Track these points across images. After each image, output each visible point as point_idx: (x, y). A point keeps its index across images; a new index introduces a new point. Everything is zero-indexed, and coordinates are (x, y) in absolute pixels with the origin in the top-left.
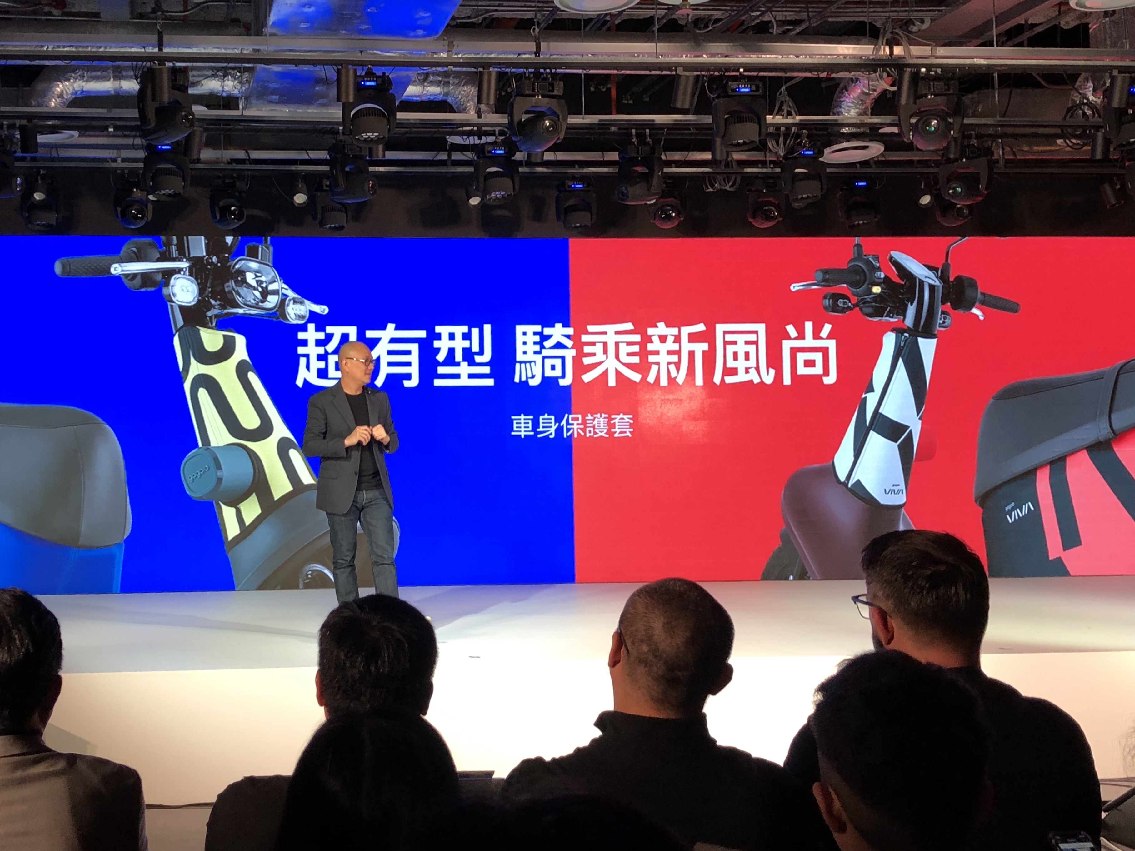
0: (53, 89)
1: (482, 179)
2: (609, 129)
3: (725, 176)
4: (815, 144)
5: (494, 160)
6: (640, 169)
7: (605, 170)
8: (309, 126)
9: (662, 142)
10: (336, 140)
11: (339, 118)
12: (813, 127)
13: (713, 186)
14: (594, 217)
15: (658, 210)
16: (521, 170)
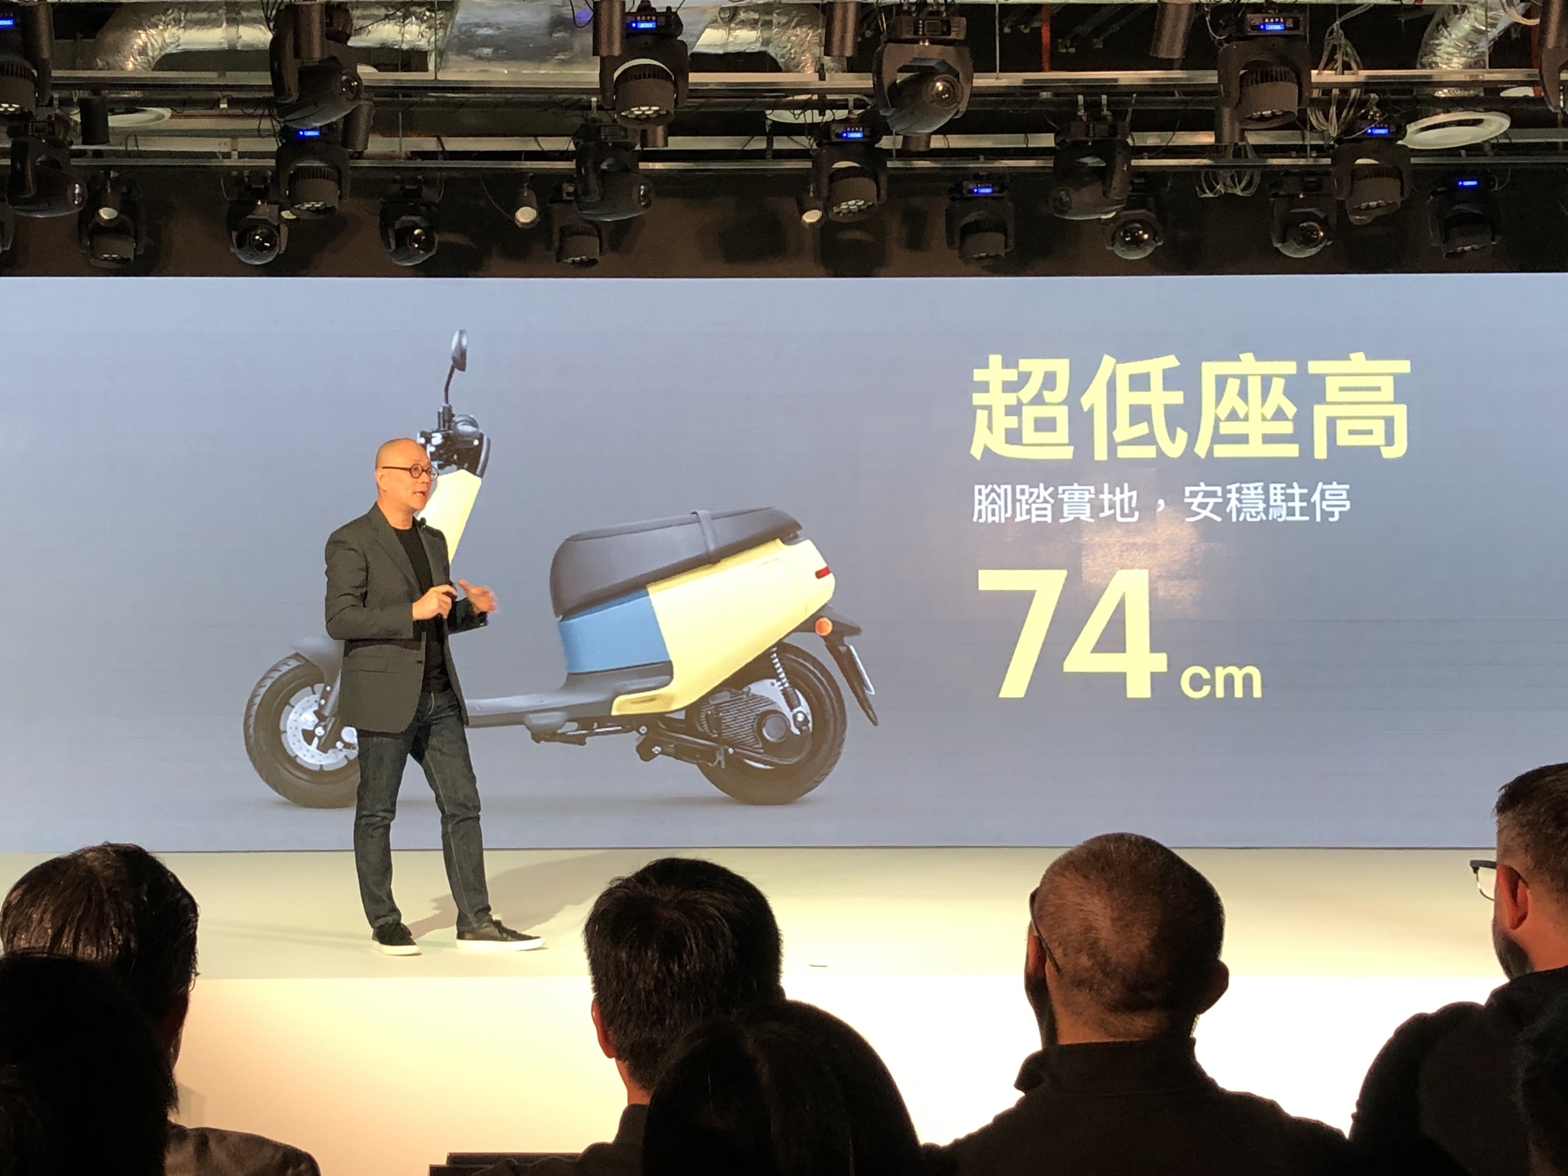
0: (132, 41)
1: (825, 180)
2: (1038, 94)
3: (1233, 171)
4: (1390, 118)
5: (845, 148)
6: (1090, 161)
7: (1031, 163)
8: (543, 97)
9: (1128, 118)
10: (585, 120)
11: (592, 83)
12: (1387, 88)
13: (1212, 189)
14: (1011, 241)
15: (1119, 228)
16: (889, 164)
